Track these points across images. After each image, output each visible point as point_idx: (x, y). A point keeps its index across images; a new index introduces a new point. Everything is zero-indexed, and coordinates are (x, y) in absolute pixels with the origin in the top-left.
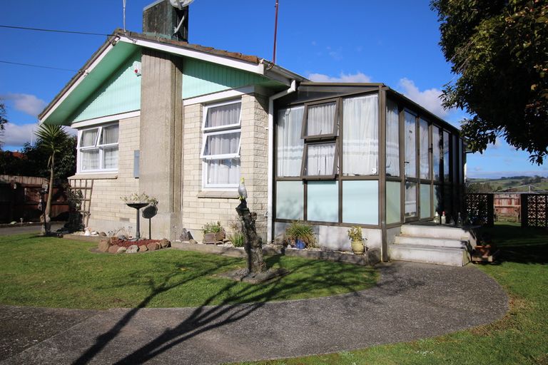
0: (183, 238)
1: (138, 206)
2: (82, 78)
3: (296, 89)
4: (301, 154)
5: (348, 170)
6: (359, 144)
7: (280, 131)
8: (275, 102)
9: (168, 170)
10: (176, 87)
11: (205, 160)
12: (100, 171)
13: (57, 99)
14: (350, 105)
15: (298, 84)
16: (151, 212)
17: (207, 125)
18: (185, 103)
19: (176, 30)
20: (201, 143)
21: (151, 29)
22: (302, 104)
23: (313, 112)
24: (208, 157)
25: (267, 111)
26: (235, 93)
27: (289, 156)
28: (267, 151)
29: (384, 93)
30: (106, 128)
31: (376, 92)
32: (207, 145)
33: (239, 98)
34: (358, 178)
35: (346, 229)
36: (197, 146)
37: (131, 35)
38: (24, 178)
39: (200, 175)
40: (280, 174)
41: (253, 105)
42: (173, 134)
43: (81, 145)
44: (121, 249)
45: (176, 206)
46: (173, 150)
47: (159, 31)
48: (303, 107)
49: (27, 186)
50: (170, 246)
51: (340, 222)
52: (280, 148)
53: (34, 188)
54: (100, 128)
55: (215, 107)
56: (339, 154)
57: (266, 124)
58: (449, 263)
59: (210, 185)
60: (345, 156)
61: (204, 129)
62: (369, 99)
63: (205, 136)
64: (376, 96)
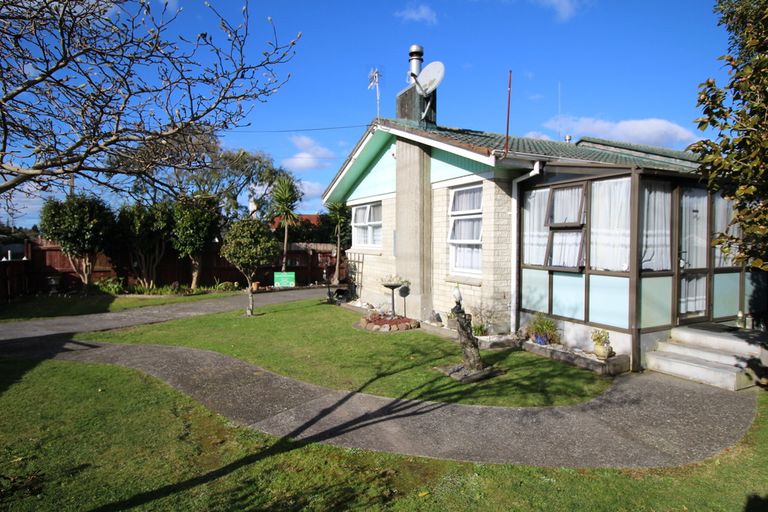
0: (432, 320)
1: (393, 287)
2: (351, 163)
3: (541, 171)
4: (545, 241)
5: (597, 262)
6: (609, 235)
7: (527, 214)
8: (519, 184)
9: (418, 252)
10: (425, 171)
11: (453, 244)
12: (370, 246)
13: (334, 181)
14: (600, 189)
15: (543, 163)
16: (405, 292)
17: (454, 209)
18: (434, 187)
19: (424, 115)
20: (448, 227)
21: (404, 115)
22: (548, 186)
23: (559, 194)
24: (455, 241)
25: (510, 195)
26: (476, 178)
27: (535, 242)
28: (509, 237)
29: (637, 176)
30: (374, 206)
31: (628, 175)
32: (454, 229)
33: (481, 182)
34: (607, 273)
35: (593, 329)
36: (444, 230)
37: (386, 123)
38: (318, 245)
39: (448, 259)
40: (527, 261)
41: (493, 191)
42: (422, 219)
43: (355, 222)
44: (376, 327)
45: (426, 288)
46: (422, 234)
47: (409, 117)
48: (548, 190)
49: (320, 252)
50: (419, 326)
51: (586, 321)
52: (526, 233)
53: (326, 254)
54: (368, 206)
55: (460, 191)
56: (586, 245)
57: (510, 209)
58: (718, 385)
59: (458, 269)
60: (593, 247)
61: (450, 213)
62: (621, 183)
63: (452, 220)
64: (628, 179)
